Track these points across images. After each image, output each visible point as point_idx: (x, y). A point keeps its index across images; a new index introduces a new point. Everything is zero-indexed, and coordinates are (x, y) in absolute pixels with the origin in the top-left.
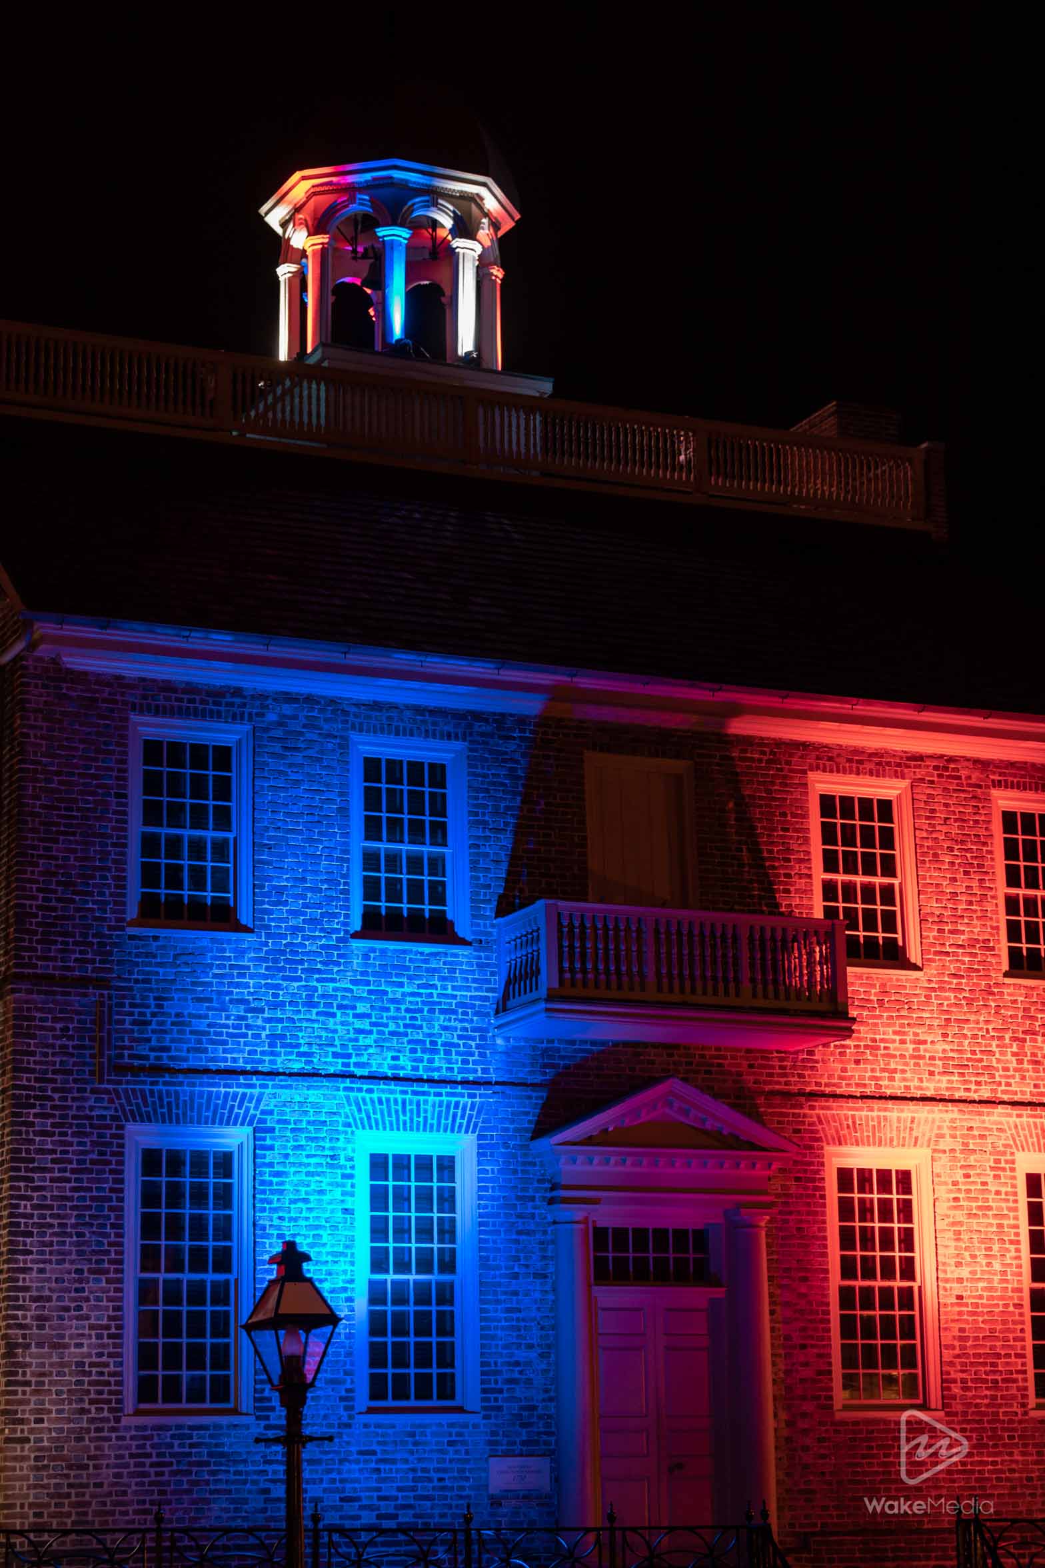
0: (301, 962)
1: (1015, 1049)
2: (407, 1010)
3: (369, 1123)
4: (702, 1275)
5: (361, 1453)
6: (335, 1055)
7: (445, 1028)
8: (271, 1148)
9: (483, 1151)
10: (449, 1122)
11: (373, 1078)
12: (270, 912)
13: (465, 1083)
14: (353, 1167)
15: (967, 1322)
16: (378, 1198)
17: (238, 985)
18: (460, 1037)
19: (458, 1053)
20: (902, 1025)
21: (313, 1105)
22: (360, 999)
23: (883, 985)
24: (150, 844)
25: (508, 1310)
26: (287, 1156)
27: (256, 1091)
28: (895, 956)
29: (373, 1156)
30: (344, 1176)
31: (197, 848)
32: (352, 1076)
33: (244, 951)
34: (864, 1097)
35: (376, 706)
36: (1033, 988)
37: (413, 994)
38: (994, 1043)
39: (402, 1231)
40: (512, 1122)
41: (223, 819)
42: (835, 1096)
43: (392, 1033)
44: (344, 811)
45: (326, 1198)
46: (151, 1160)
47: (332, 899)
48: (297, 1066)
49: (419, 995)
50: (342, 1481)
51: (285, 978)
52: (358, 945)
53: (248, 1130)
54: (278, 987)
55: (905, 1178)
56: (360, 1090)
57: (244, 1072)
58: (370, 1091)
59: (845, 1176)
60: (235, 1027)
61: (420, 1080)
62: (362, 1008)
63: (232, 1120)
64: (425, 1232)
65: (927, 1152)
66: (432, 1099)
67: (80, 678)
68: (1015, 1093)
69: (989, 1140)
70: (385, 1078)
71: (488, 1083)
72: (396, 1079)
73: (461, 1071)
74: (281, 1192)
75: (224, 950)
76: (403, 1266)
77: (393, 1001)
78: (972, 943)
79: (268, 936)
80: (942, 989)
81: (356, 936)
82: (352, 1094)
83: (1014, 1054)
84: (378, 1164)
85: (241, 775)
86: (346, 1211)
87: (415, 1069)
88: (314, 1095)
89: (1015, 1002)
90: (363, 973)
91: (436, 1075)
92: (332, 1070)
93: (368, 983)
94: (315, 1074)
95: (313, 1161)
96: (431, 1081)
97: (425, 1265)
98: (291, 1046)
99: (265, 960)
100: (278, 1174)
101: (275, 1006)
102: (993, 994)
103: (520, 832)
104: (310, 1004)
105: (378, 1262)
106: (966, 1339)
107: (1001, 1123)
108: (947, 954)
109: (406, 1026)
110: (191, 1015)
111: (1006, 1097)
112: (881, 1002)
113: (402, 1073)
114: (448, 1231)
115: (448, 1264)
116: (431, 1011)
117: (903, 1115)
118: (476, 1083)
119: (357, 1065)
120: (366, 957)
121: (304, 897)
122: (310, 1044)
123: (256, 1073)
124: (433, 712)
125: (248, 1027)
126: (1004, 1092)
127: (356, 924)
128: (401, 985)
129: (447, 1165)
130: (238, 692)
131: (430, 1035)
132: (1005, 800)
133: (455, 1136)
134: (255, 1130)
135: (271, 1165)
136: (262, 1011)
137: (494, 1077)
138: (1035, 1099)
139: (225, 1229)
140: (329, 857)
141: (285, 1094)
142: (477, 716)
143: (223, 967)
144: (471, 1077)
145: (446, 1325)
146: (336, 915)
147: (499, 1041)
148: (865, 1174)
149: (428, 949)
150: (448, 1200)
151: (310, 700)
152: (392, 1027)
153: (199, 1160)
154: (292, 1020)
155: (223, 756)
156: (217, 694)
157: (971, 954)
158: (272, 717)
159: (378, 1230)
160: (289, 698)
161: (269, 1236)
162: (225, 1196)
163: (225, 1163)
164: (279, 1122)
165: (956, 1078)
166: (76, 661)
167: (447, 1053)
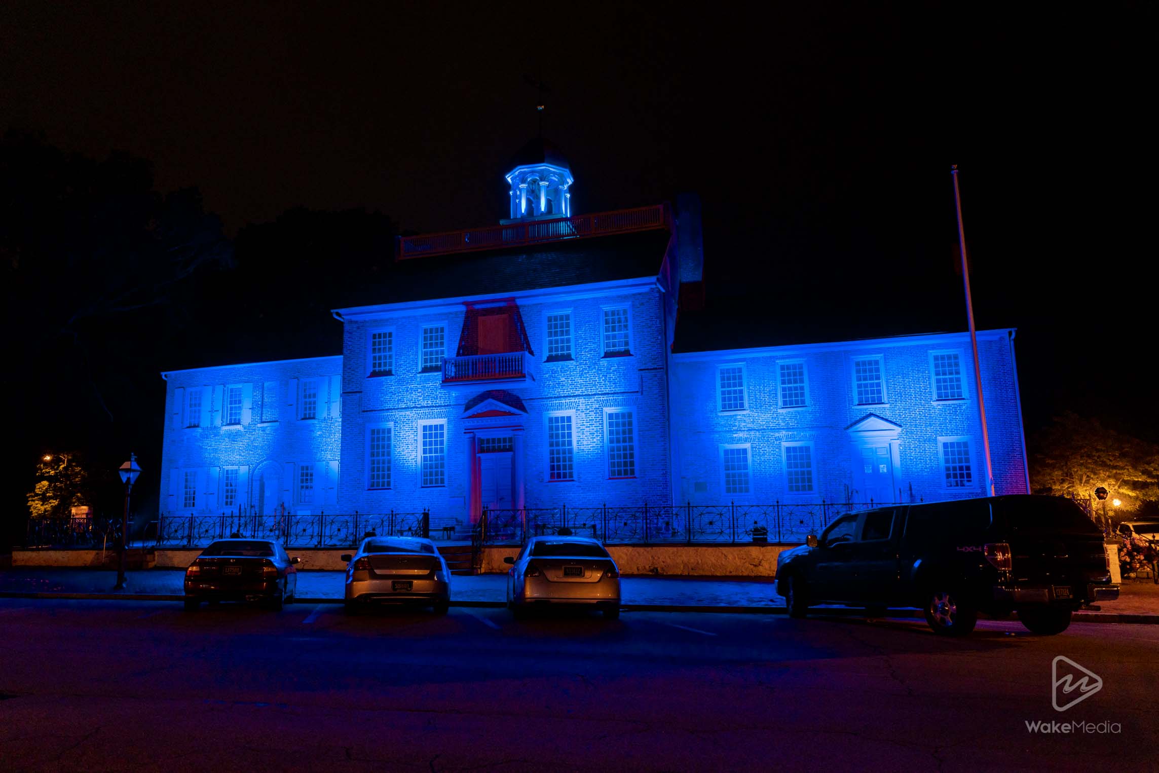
0: (405, 381)
1: (603, 379)
2: (431, 390)
3: (420, 418)
4: (510, 449)
5: (418, 498)
6: (413, 403)
7: (439, 393)
8: (397, 426)
9: (449, 422)
10: (440, 416)
11: (422, 407)
12: (398, 370)
13: (445, 406)
14: (417, 429)
15: (585, 456)
16: (425, 436)
17: (391, 389)
18: (443, 395)
19: (443, 399)
20: (568, 376)
21: (408, 415)
22: (419, 388)
23: (562, 366)
24: (375, 358)
25: (455, 461)
26: (401, 428)
27: (394, 413)
28: (568, 358)
29: (424, 426)
30: (414, 432)
31: (385, 357)
32: (417, 407)
33: (392, 380)
34: (555, 397)
35: (425, 315)
36: (610, 360)
37: (432, 385)
38: (597, 378)
39: (431, 444)
40: (456, 414)
41: (390, 349)
42: (548, 398)
43: (427, 396)
44: (417, 344)
45: (410, 437)
46: (373, 431)
47: (413, 365)
48: (404, 406)
49: (434, 385)
50: (414, 504)
51: (401, 386)
52: (418, 375)
53: (393, 423)
54: (399, 388)
55: (569, 419)
56: (418, 410)
57: (391, 409)
58: (420, 410)
59: (551, 420)
60: (390, 399)
61: (433, 406)
62: (419, 390)
63: (388, 421)
64: (436, 444)
65: (574, 410)
66: (436, 411)
67: (356, 322)
68: (603, 391)
69: (594, 406)
70: (425, 407)
71: (450, 405)
72: (427, 407)
73: (443, 403)
74: (399, 437)
75: (387, 381)
76: (431, 452)
77: (427, 388)
78: (591, 350)
79: (397, 376)
80: (580, 365)
81: (420, 373)
82: (417, 412)
83: (603, 380)
84: (425, 428)
85: (394, 339)
86: (415, 440)
87: (432, 404)
88: (408, 413)
89: (604, 365)
90: (420, 382)
91: (437, 405)
92: (412, 406)
93: (421, 384)
94: (408, 408)
95: (407, 429)
96: (436, 407)
97: (436, 452)
98: (403, 402)
99: (396, 382)
100: (399, 432)
101: (399, 393)
102: (597, 364)
103: (462, 339)
104: (407, 391)
105: (425, 452)
106: (585, 461)
107: (598, 400)
108: (583, 355)
109: (430, 394)
110: (380, 397)
111: (600, 393)
112: (561, 371)
113: (429, 405)
114: (442, 443)
115: (442, 450)
116: (437, 389)
117: (567, 401)
118: (447, 406)
119: (418, 404)
120: (421, 378)
121: (406, 365)
122: (407, 401)
123: (394, 409)
124: (439, 314)
125: (393, 398)
126: (599, 391)
127: (420, 370)
128: (429, 383)
129: (442, 426)
130: (392, 319)
131: (436, 395)
132: (606, 308)
133: (442, 419)
134: (395, 422)
135: (397, 431)
136: (396, 394)
137: (452, 404)
138: (610, 392)
139: (389, 446)
140: (413, 355)
141: (401, 413)
142: (450, 313)
143: (387, 385)
144: (446, 404)
145: (442, 466)
146: (414, 369)
147: (453, 394)
148: (557, 419)
149: (436, 374)
150: (442, 435)
151: (409, 317)
152: (427, 394)
153: (384, 431)
154: (403, 396)
155: (390, 335)
156: (387, 320)
157: (590, 354)
158: (400, 323)
159: (425, 444)
160: (404, 318)
161: (397, 447)
162: (389, 439)
163: (389, 431)
164: (400, 420)
165: (584, 389)
166: (354, 318)
167: (440, 399)
